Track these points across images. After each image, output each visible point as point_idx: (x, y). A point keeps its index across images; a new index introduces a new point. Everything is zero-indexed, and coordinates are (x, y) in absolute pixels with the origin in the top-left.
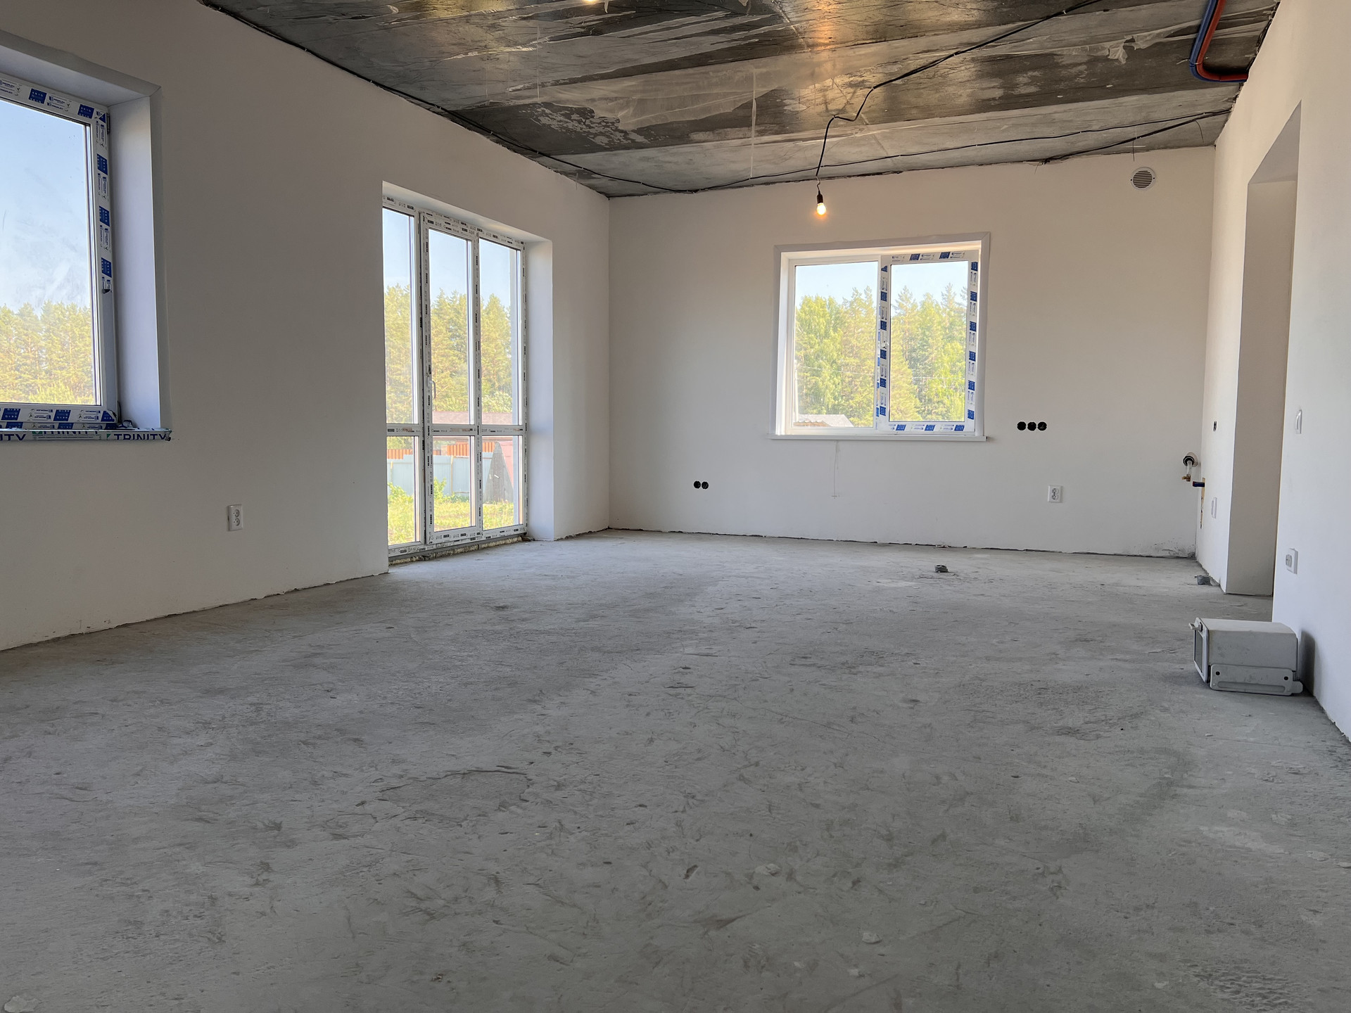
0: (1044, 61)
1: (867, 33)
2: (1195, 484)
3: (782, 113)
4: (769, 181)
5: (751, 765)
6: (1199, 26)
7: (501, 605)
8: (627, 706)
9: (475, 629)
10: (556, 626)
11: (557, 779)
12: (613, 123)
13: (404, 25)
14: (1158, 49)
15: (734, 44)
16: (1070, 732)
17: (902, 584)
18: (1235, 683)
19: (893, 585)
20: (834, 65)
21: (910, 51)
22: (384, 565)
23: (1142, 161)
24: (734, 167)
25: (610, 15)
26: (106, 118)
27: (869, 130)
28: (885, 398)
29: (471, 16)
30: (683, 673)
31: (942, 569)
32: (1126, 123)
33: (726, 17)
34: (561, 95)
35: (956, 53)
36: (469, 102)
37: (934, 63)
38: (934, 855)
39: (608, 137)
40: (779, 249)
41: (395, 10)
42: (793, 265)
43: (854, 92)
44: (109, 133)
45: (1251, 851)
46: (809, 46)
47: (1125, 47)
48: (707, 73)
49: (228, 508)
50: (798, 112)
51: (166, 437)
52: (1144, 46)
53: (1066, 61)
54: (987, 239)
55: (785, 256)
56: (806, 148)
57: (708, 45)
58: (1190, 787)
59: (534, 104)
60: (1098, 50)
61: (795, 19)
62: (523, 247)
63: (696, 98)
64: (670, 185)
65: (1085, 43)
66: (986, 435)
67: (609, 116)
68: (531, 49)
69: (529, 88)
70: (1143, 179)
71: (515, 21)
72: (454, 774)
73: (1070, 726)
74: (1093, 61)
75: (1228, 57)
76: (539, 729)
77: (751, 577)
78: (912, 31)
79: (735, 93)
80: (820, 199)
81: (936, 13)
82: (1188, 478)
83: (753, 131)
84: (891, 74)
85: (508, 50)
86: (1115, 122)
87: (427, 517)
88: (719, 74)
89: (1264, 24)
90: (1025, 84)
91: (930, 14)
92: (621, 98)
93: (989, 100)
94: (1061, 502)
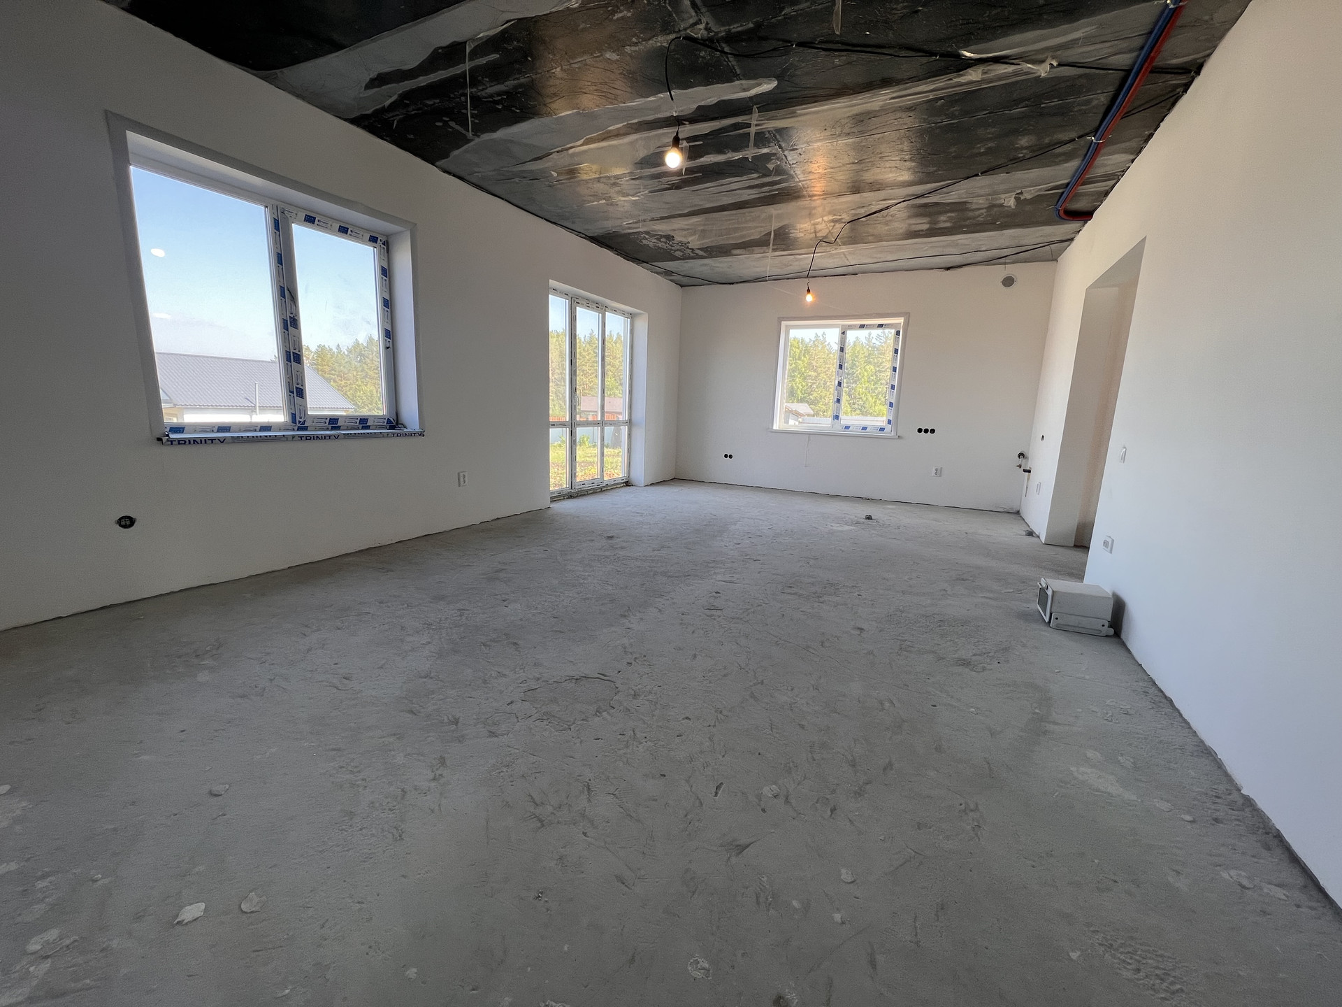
0: (960, 207)
1: (848, 188)
2: (1025, 471)
3: (788, 238)
4: (776, 278)
5: (759, 683)
6: (1068, 184)
7: (610, 535)
8: (681, 624)
9: (594, 553)
10: (641, 554)
11: (635, 688)
12: (686, 244)
13: (562, 184)
14: (1038, 199)
15: (762, 195)
16: (965, 663)
17: (846, 528)
18: (1068, 625)
19: (840, 529)
20: (825, 209)
21: (873, 200)
22: (547, 503)
23: (1010, 270)
24: (758, 270)
25: (686, 177)
26: (386, 243)
27: (841, 249)
28: (838, 410)
29: (601, 178)
30: (716, 598)
31: (869, 518)
32: (1003, 247)
33: (759, 177)
34: (655, 227)
35: (903, 201)
36: (601, 231)
37: (888, 208)
38: (886, 785)
39: (683, 252)
40: (780, 319)
41: (555, 174)
42: (788, 328)
43: (834, 225)
44: (388, 252)
45: (1112, 796)
46: (810, 196)
47: (1015, 198)
48: (744, 213)
49: (459, 474)
50: (798, 238)
51: (422, 434)
52: (1029, 197)
53: (974, 207)
54: (908, 316)
55: (784, 323)
56: (800, 260)
57: (747, 195)
58: (1055, 723)
59: (639, 232)
60: (997, 199)
61: (803, 179)
62: (632, 316)
63: (736, 230)
64: (717, 280)
65: (989, 195)
66: (898, 435)
67: (684, 240)
68: (637, 198)
69: (636, 223)
70: (1008, 282)
71: (627, 181)
72: (571, 678)
73: (964, 657)
74: (992, 206)
75: (1080, 205)
76: (625, 641)
77: (757, 519)
78: (878, 186)
79: (761, 227)
80: (809, 291)
81: (894, 175)
82: (1020, 466)
83: (771, 249)
84: (858, 214)
85: (624, 199)
86: (997, 245)
87: (573, 475)
88: (752, 214)
89: (1114, 182)
90: (944, 221)
91: (891, 175)
92: (691, 229)
93: (919, 231)
94: (940, 476)
